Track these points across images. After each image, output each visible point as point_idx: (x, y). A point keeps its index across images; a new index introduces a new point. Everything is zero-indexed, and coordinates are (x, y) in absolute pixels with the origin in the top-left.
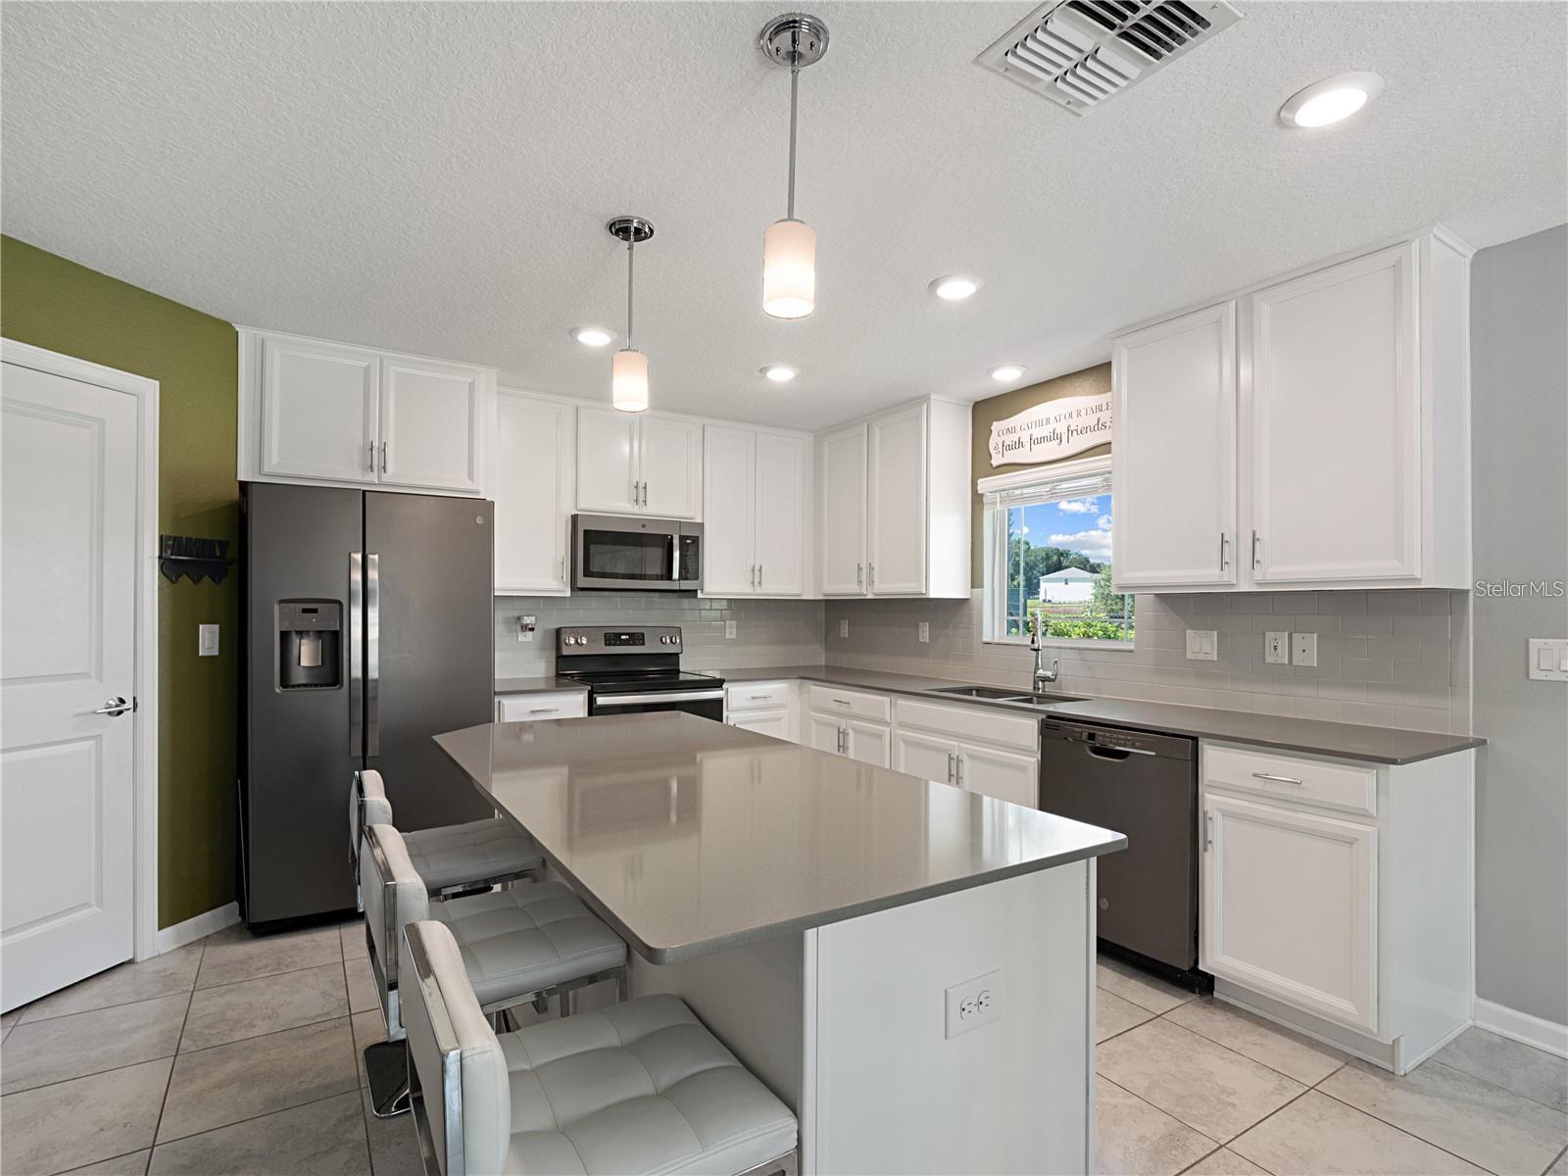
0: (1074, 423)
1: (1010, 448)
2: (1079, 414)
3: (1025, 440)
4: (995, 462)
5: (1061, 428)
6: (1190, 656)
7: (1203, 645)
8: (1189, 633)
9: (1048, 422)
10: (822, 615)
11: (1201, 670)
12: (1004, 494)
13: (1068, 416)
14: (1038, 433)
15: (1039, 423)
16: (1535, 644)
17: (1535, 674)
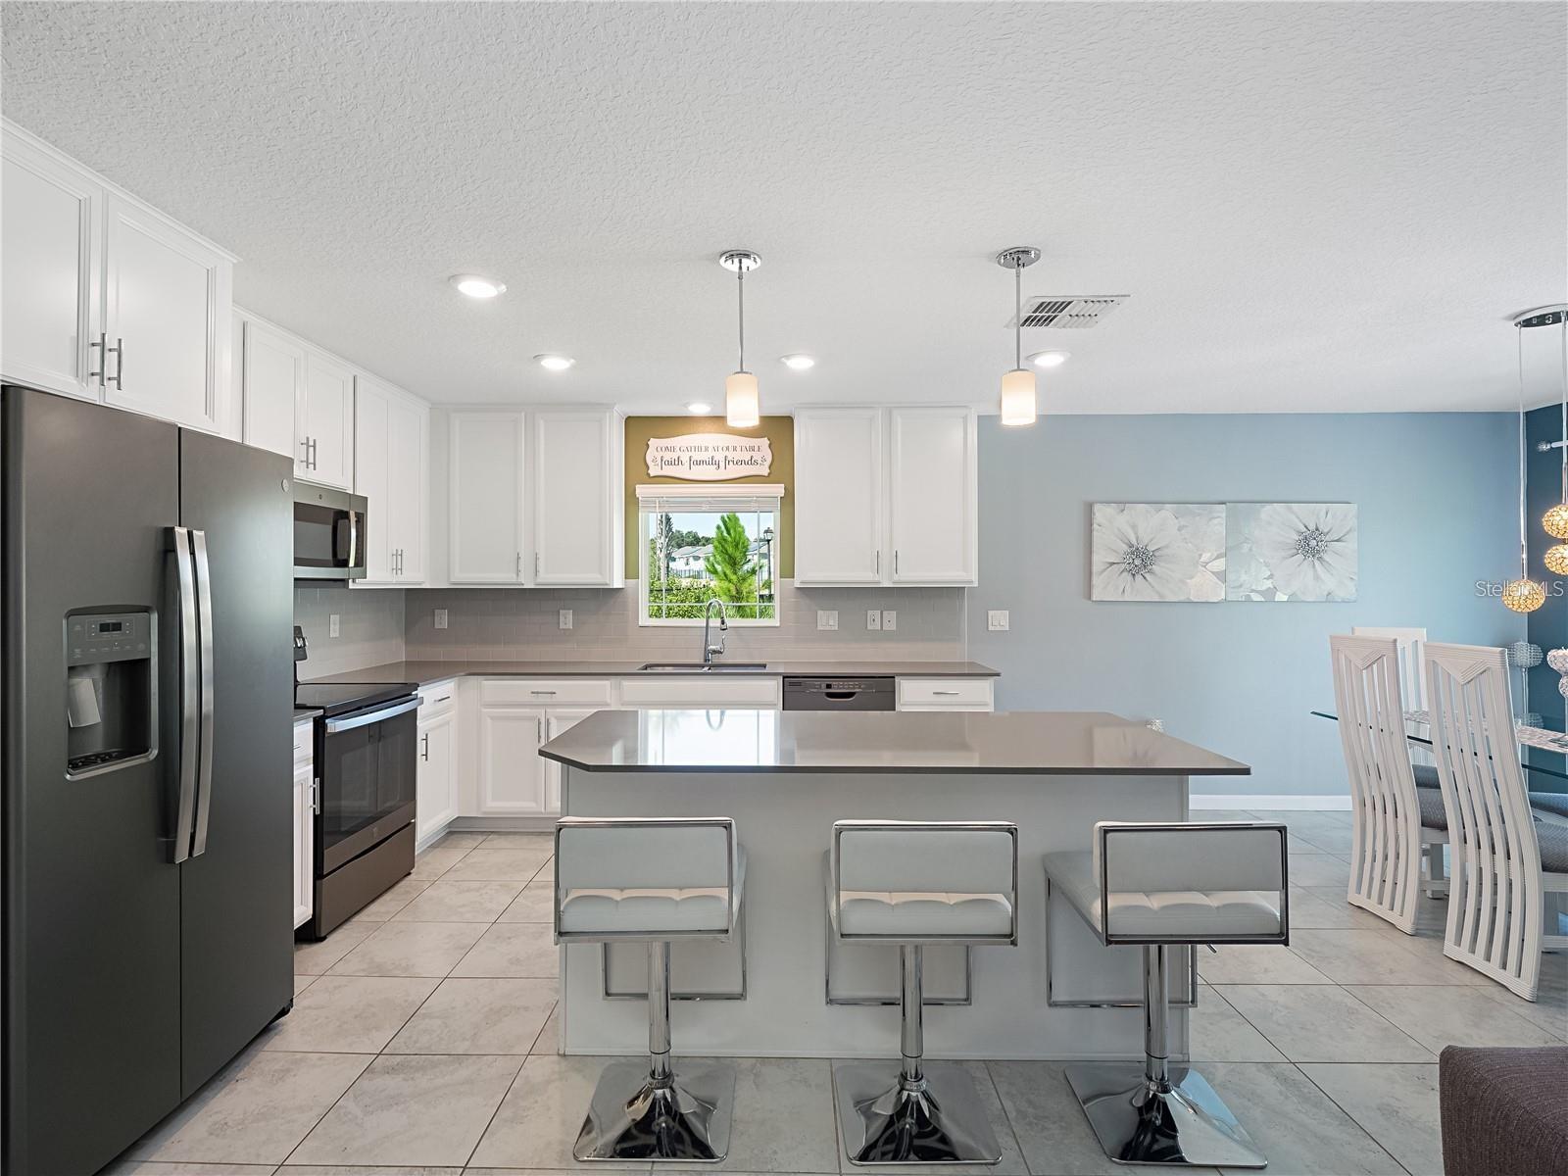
0: (731, 455)
1: (670, 463)
2: (735, 449)
3: (685, 458)
4: (652, 472)
5: (719, 456)
6: (820, 628)
7: (828, 620)
8: (820, 613)
9: (707, 449)
10: (402, 605)
11: (827, 636)
12: (661, 499)
13: (725, 449)
14: (697, 456)
15: (699, 449)
16: (991, 613)
17: (991, 628)
